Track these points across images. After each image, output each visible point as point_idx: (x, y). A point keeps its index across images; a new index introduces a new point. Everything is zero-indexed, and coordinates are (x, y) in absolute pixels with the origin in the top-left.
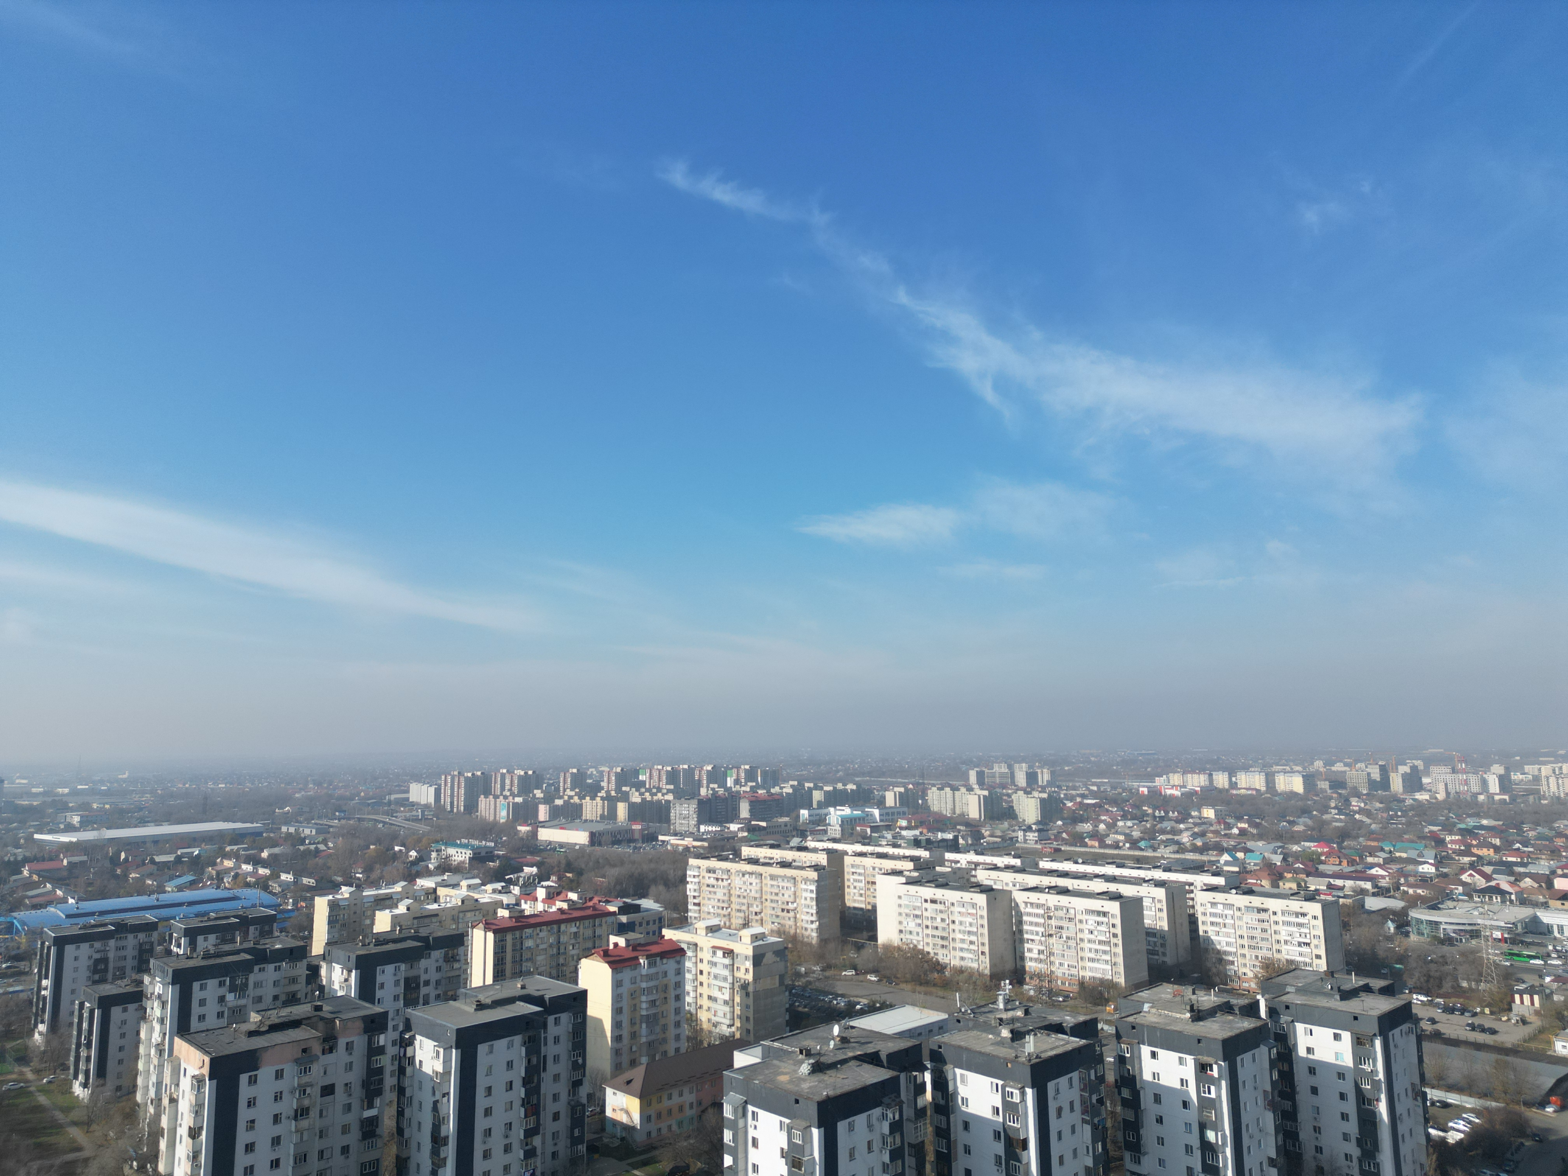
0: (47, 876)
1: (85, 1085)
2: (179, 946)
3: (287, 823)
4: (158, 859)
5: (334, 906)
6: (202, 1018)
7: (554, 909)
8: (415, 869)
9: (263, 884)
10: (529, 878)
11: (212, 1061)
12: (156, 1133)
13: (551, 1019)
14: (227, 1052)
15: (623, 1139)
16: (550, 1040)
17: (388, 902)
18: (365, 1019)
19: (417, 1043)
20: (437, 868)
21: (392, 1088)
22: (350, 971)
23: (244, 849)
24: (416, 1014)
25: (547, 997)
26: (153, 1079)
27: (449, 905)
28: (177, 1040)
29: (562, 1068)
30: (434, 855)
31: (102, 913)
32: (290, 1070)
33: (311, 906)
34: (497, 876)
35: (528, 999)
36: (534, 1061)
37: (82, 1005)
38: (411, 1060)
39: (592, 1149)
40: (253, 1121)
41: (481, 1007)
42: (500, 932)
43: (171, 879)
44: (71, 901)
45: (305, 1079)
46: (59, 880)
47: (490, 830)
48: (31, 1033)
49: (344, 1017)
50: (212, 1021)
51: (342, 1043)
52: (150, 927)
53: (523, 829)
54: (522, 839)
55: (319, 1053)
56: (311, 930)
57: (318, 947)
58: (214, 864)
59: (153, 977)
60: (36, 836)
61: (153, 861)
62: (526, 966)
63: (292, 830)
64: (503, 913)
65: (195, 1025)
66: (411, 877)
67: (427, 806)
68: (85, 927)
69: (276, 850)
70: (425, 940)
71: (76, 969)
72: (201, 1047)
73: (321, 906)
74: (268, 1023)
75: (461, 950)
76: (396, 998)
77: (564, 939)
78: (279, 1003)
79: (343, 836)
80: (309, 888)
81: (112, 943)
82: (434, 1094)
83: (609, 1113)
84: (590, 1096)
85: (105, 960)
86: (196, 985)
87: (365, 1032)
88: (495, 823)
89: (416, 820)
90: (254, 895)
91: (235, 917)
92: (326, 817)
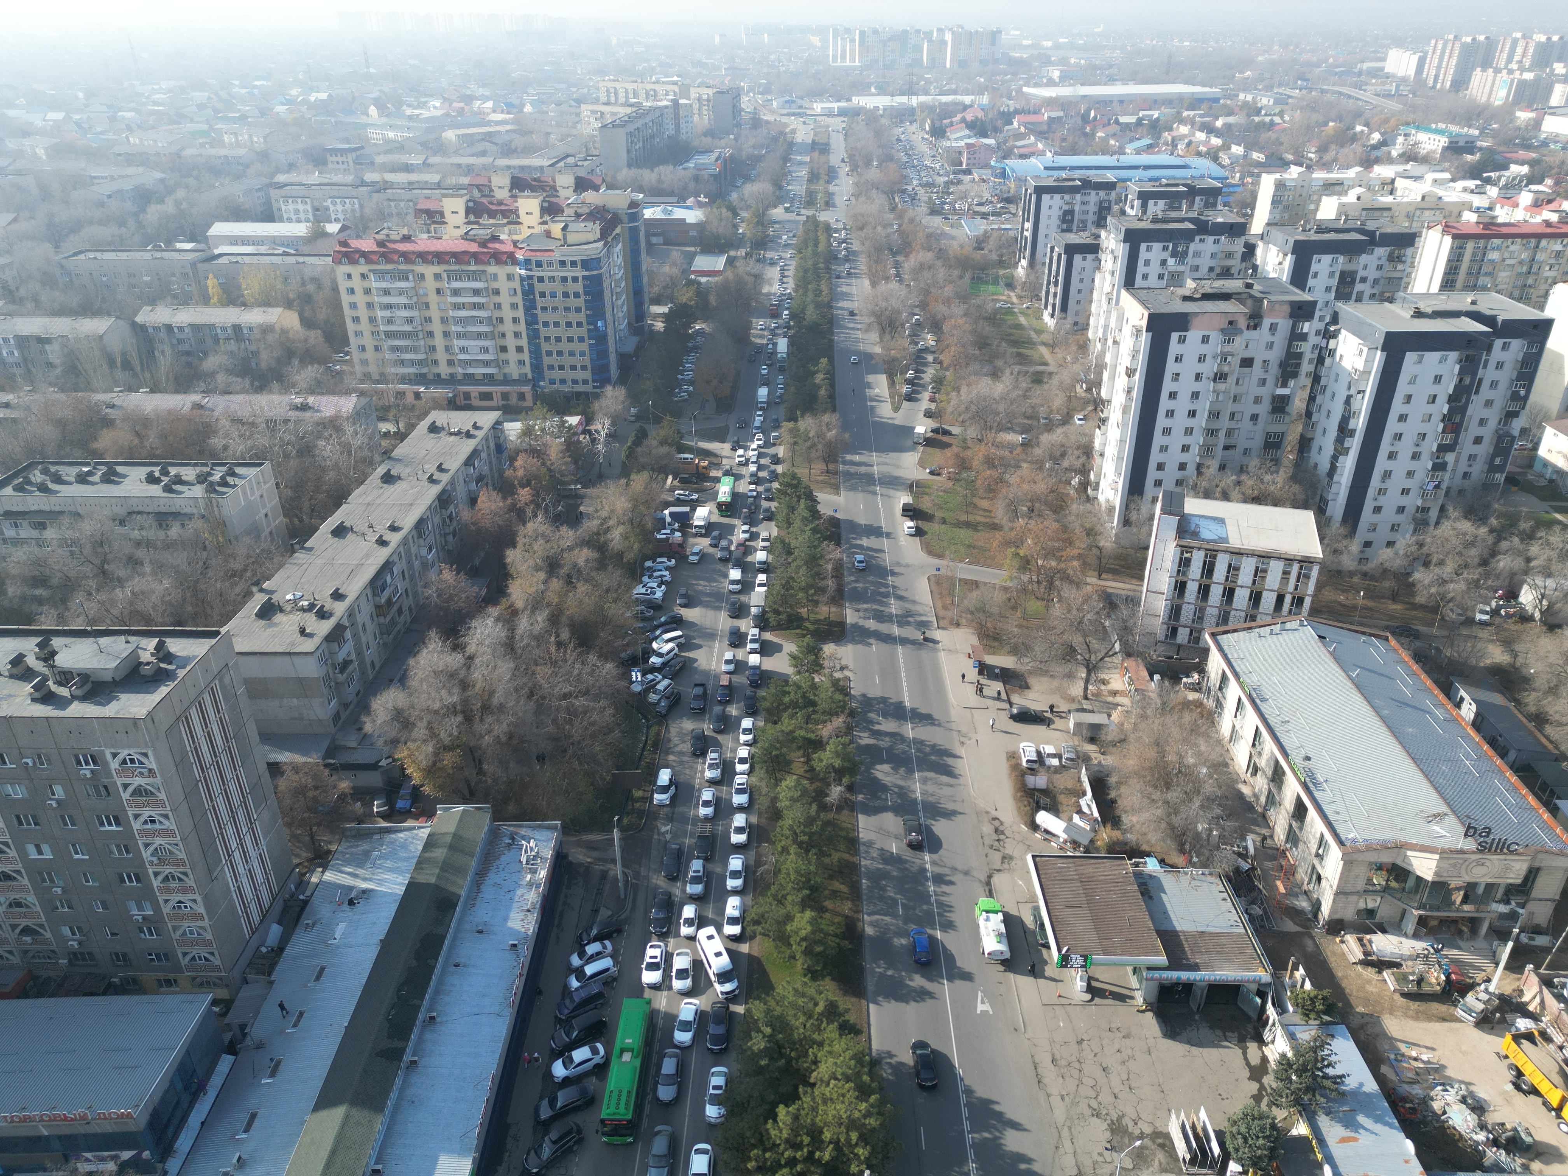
0: (1033, 129)
1: (1052, 316)
2: (1132, 207)
3: (1244, 90)
4: (1123, 119)
5: (1280, 186)
6: (1145, 277)
7: (1538, 219)
8: (1375, 153)
9: (1213, 155)
10: (1514, 179)
11: (1151, 316)
12: (1101, 367)
13: (1498, 343)
14: (1163, 311)
15: (1551, 481)
16: (1492, 364)
17: (1337, 188)
18: (1292, 303)
19: (1341, 337)
20: (1401, 156)
21: (1308, 375)
22: (1285, 255)
23: (1201, 116)
24: (1346, 309)
25: (1500, 319)
26: (1102, 321)
27: (1406, 200)
28: (1124, 293)
29: (1500, 396)
30: (1400, 139)
31: (1073, 168)
32: (1216, 337)
33: (1256, 184)
34: (1474, 172)
35: (1476, 316)
36: (1467, 380)
37: (1052, 248)
38: (1332, 353)
39: (1511, 480)
40: (1178, 374)
41: (1418, 314)
42: (1460, 238)
43: (1131, 141)
44: (1049, 154)
45: (1228, 349)
46: (1041, 135)
47: (1478, 115)
48: (1016, 265)
49: (1273, 298)
50: (1153, 281)
51: (1266, 322)
52: (1109, 186)
53: (1524, 116)
54: (1519, 129)
55: (1244, 328)
56: (1253, 209)
57: (1257, 226)
58: (1170, 129)
59: (1109, 232)
60: (1025, 89)
61: (1117, 122)
62: (1483, 280)
63: (1249, 98)
64: (1470, 217)
65: (1139, 281)
66: (1368, 163)
67: (1404, 80)
68: (1057, 180)
69: (1231, 120)
70: (1371, 234)
71: (1050, 217)
72: (1142, 302)
73: (1267, 185)
74: (1202, 291)
75: (1409, 251)
76: (1328, 289)
77: (1540, 256)
78: (1213, 275)
79: (1301, 108)
80: (1258, 164)
81: (1078, 197)
82: (1349, 388)
83: (1542, 452)
84: (1524, 431)
85: (1071, 212)
86: (1143, 246)
87: (1291, 316)
88: (1487, 106)
89: (1388, 96)
90: (1203, 165)
91: (1184, 185)
92: (1287, 85)
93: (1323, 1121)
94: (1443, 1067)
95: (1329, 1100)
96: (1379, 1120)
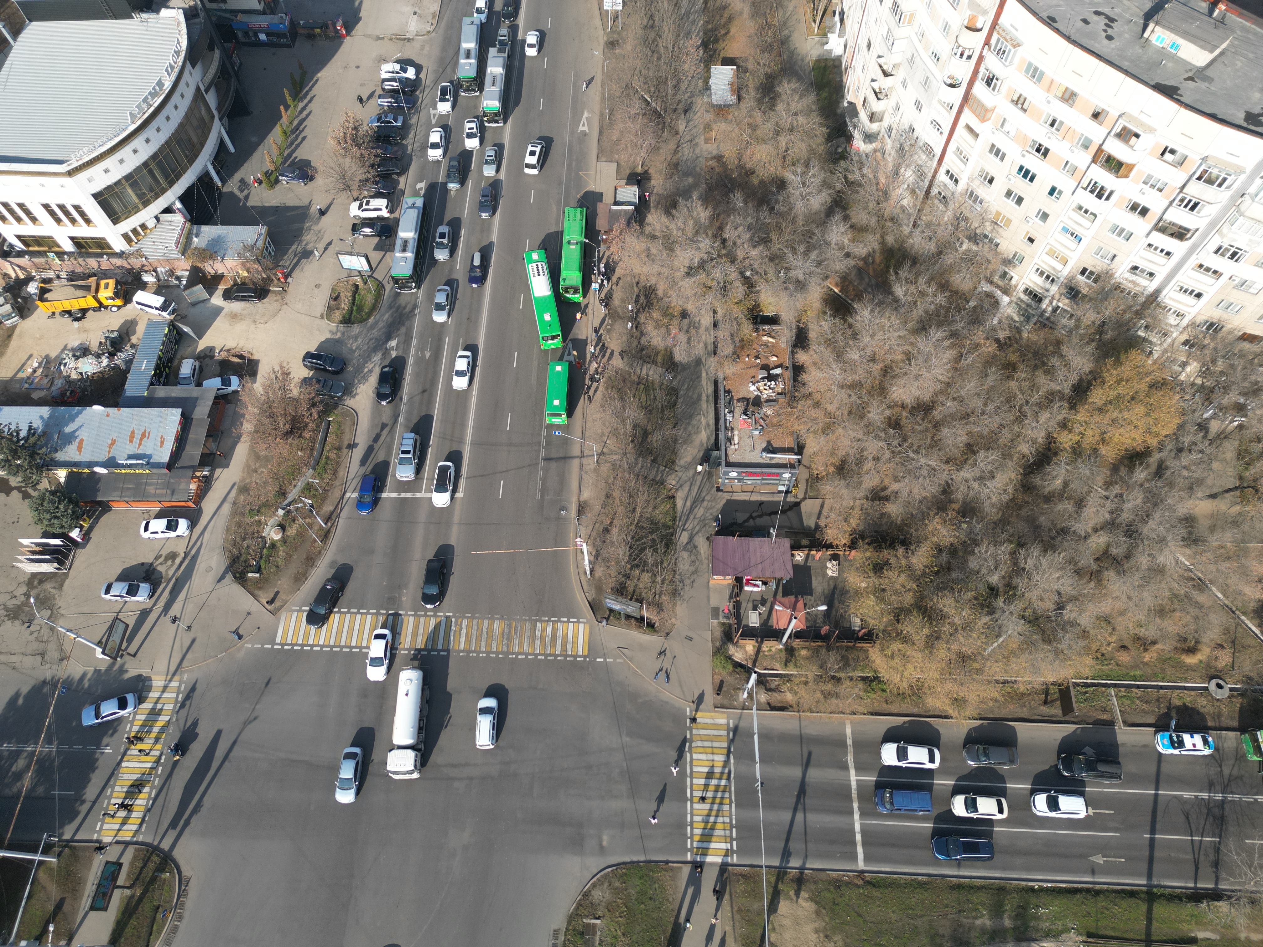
93: (60, 456)
94: (47, 356)
95: (46, 445)
96: (72, 419)
